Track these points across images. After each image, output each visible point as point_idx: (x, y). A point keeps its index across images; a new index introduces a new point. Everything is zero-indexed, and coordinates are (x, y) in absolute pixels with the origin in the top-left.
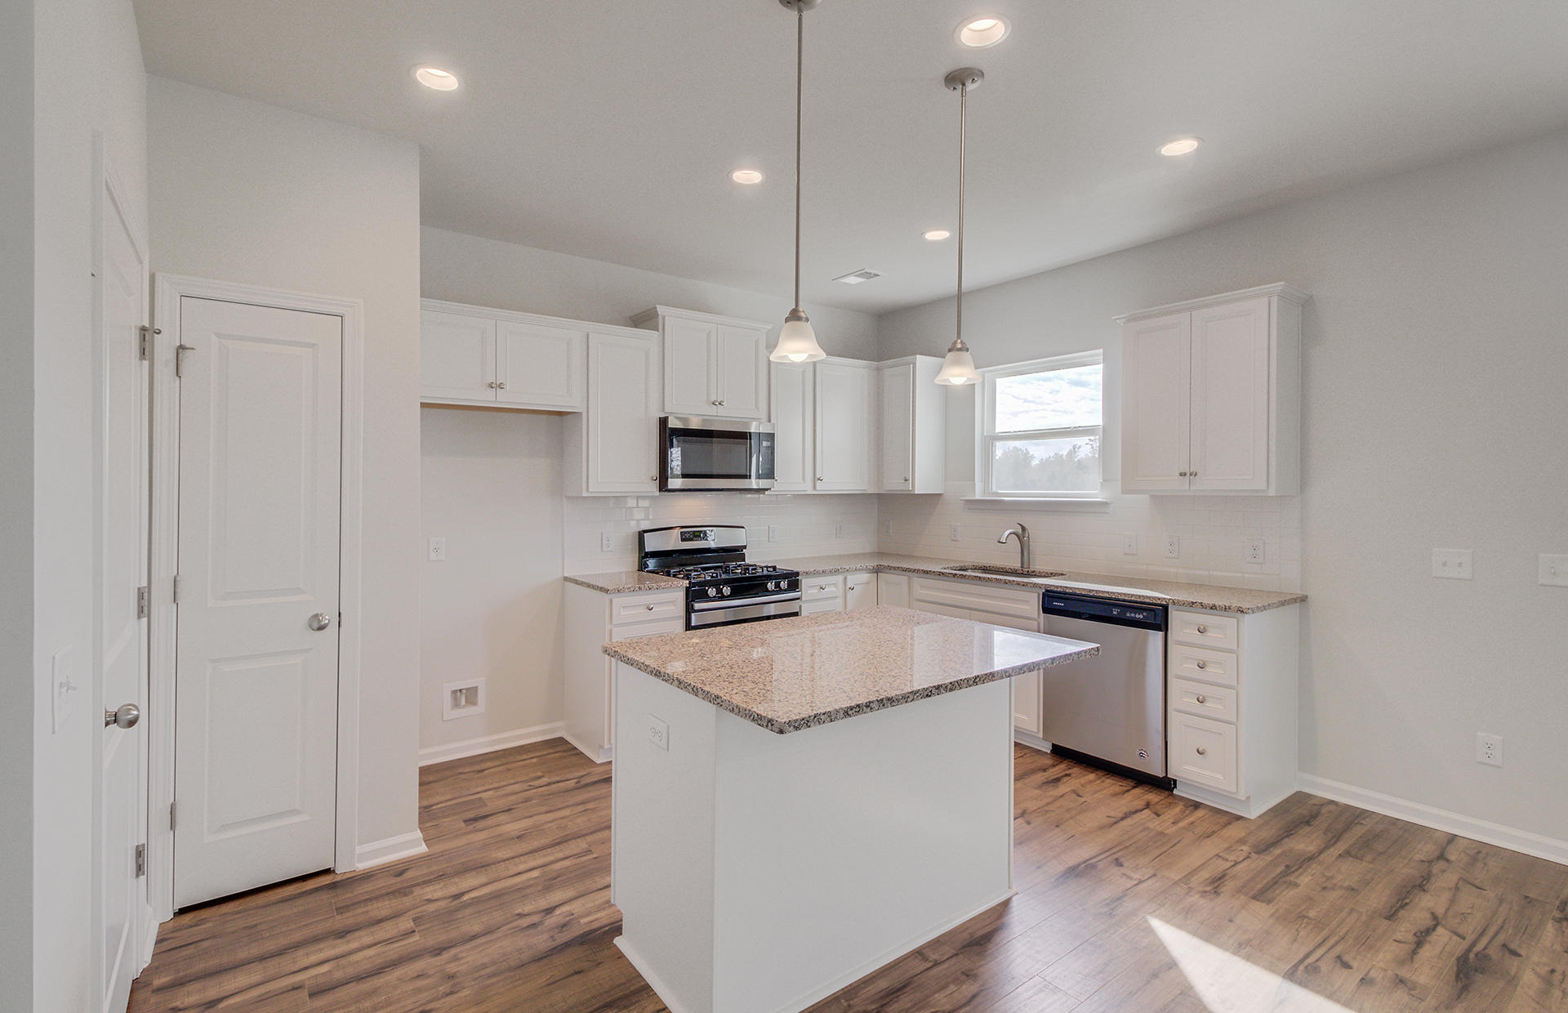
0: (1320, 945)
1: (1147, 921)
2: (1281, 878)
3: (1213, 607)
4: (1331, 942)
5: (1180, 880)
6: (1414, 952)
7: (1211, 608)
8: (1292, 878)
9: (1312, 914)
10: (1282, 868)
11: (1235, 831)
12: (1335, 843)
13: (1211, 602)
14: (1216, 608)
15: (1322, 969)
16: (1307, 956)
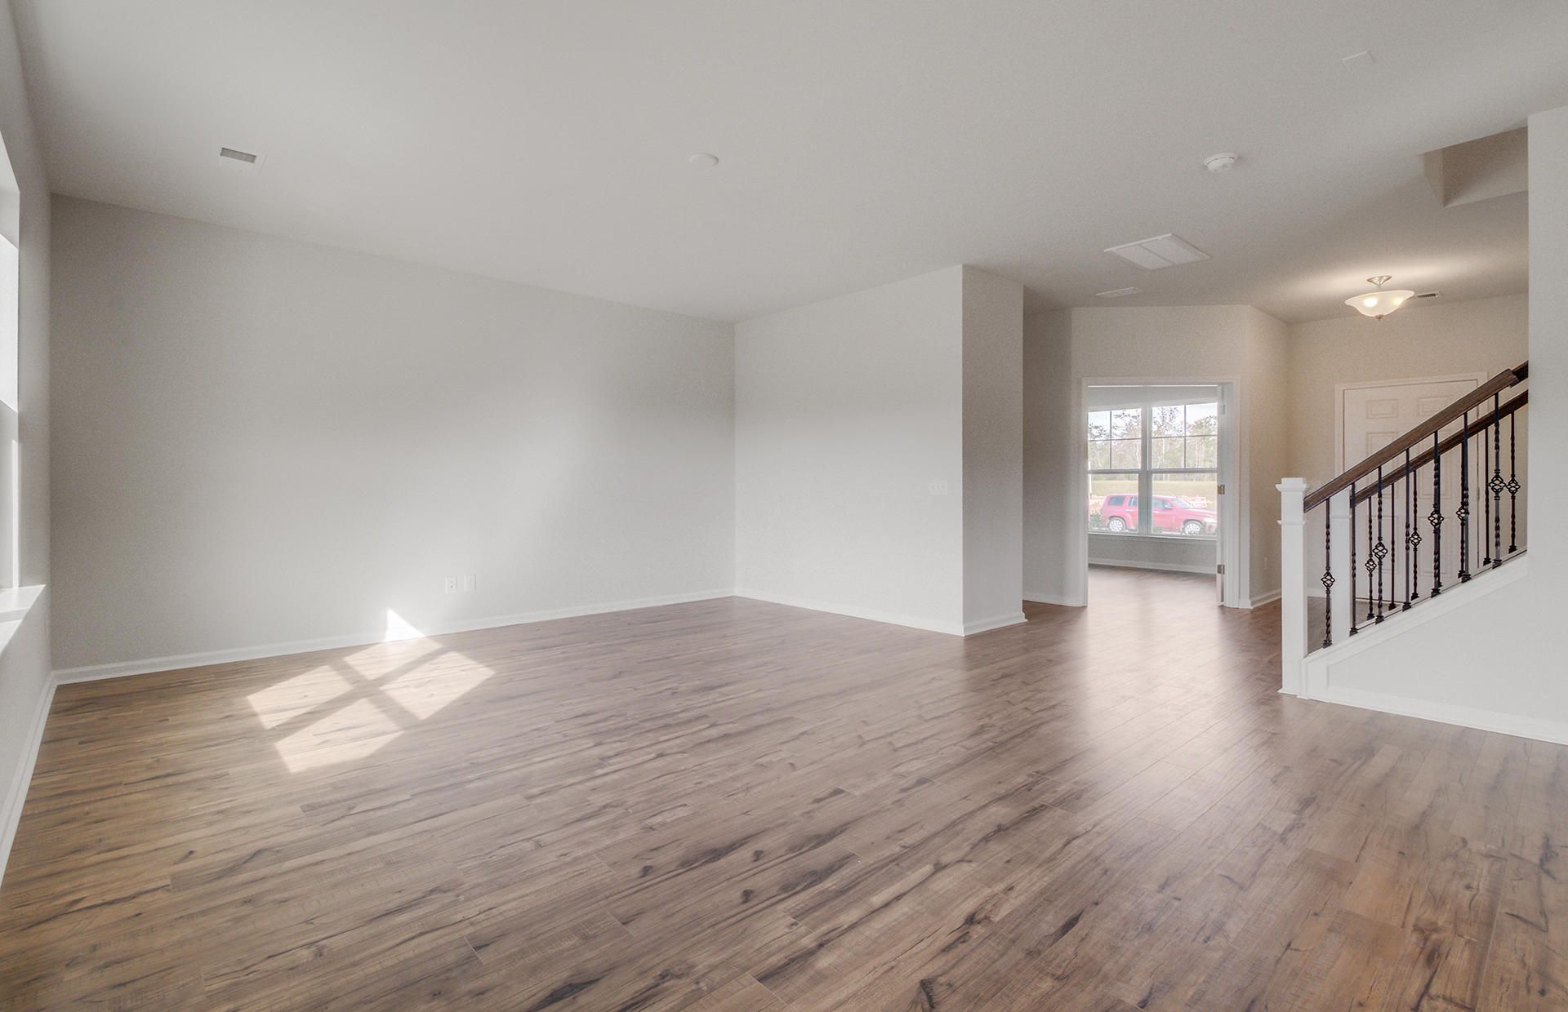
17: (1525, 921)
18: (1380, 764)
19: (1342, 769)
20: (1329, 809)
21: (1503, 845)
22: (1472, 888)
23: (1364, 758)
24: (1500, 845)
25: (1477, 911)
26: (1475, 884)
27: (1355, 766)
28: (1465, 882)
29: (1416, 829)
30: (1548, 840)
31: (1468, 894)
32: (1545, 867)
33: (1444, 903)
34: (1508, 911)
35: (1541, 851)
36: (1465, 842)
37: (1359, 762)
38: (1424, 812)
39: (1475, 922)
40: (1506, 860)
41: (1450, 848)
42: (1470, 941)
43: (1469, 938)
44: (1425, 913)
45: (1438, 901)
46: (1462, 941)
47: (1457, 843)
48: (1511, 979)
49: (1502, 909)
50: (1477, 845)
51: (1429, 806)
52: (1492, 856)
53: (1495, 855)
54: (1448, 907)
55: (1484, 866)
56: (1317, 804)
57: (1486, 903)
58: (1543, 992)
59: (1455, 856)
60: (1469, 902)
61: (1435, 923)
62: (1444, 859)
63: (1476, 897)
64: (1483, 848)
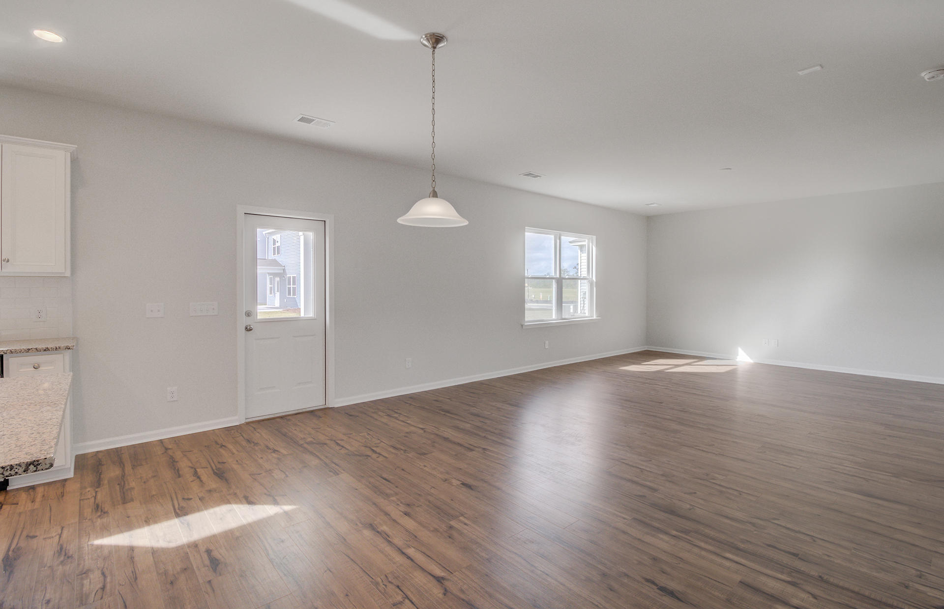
0: (172, 500)
1: (92, 545)
2: (123, 490)
3: (46, 350)
4: (174, 497)
5: (79, 520)
6: (201, 481)
7: (45, 350)
8: (127, 487)
9: (154, 493)
10: (118, 487)
11: (72, 487)
12: (124, 465)
13: (44, 347)
14: (49, 350)
15: (184, 506)
16: (174, 507)
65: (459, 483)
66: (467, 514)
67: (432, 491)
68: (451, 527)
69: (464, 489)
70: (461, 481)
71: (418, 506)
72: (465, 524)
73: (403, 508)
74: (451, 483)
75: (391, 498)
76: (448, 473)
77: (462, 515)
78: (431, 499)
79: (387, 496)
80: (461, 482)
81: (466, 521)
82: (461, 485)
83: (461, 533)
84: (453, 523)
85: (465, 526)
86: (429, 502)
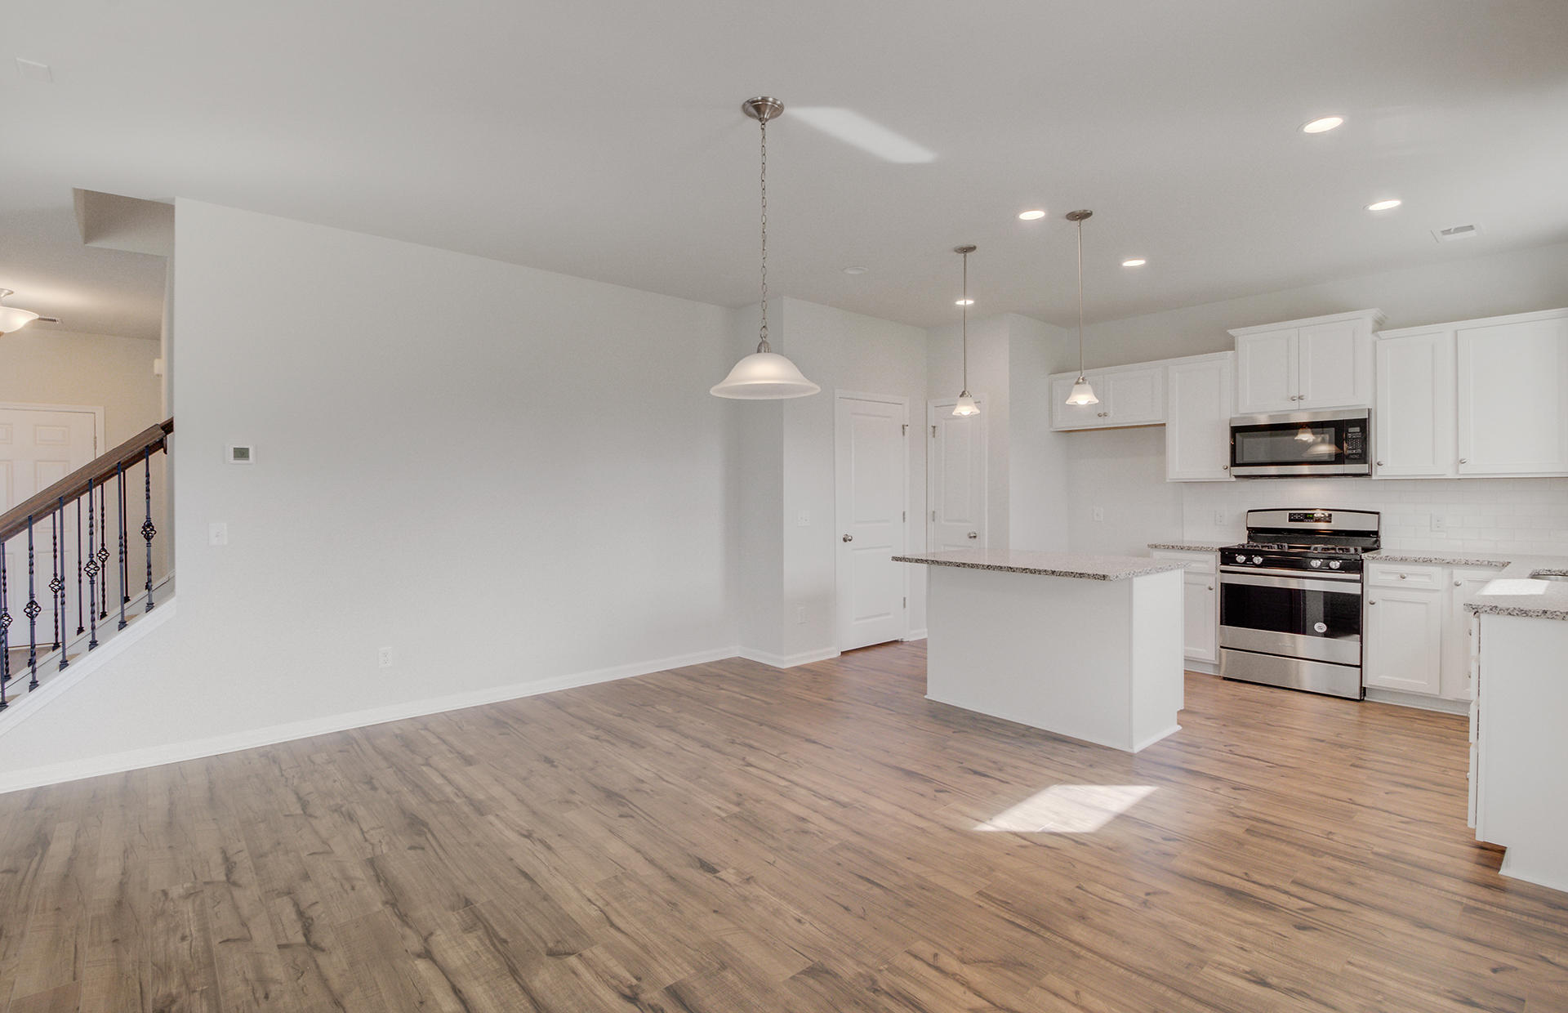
17: (235, 940)
18: (59, 850)
19: (19, 877)
20: (22, 935)
21: (196, 878)
22: (186, 937)
23: (40, 852)
24: (193, 880)
25: (198, 957)
26: (187, 932)
27: (34, 865)
28: (179, 935)
29: (120, 904)
30: (225, 853)
31: (186, 944)
32: (231, 880)
33: (170, 969)
34: (221, 940)
35: (224, 866)
36: (165, 893)
37: (37, 858)
38: (121, 883)
39: (200, 969)
40: (202, 891)
41: (156, 908)
42: (202, 990)
43: (201, 988)
44: (158, 991)
45: (163, 971)
46: (197, 995)
47: (159, 899)
48: (243, 1002)
49: (215, 941)
50: (176, 891)
51: (123, 874)
52: (192, 894)
53: (192, 892)
54: (175, 970)
55: (188, 909)
56: (6, 937)
57: (202, 944)
58: (267, 997)
59: (163, 913)
60: (189, 952)
61: (170, 995)
62: (155, 923)
63: (194, 944)
64: (181, 890)
65: (723, 874)
66: (716, 821)
67: (771, 857)
68: (738, 804)
69: (712, 859)
70: (717, 878)
71: (788, 830)
72: (719, 808)
73: (811, 827)
74: (739, 873)
75: (836, 843)
76: (745, 899)
77: (723, 819)
78: (770, 842)
79: (846, 846)
80: (717, 875)
81: (717, 811)
82: (718, 868)
83: (726, 799)
84: (736, 809)
85: (720, 805)
86: (773, 837)
